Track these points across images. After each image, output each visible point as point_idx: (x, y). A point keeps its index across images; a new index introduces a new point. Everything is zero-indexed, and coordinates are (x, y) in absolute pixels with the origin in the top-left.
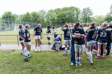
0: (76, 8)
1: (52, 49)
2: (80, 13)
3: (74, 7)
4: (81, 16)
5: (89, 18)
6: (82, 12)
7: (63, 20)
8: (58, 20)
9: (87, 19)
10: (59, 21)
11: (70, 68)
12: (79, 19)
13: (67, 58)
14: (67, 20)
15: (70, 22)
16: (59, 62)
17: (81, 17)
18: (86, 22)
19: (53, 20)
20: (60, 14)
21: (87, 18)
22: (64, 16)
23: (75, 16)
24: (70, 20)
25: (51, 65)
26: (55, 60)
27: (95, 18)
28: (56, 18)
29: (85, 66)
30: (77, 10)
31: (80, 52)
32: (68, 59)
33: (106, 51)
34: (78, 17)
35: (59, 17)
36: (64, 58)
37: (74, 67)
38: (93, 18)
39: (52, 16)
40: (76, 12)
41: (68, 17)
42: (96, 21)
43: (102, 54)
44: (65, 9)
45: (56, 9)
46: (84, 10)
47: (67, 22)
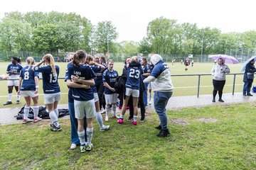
0: (82, 17)
1: (18, 119)
2: (93, 30)
3: (79, 16)
4: (93, 38)
5: (111, 43)
6: (96, 30)
7: (51, 42)
8: (37, 43)
9: (107, 47)
10: (40, 46)
11: (67, 158)
12: (90, 44)
13: (59, 135)
14: (61, 45)
15: (70, 50)
16: (38, 149)
17: (94, 41)
18: (105, 52)
19: (22, 41)
20: (42, 26)
21: (106, 44)
22: (54, 34)
23: (81, 36)
24: (70, 45)
25: (14, 163)
26: (26, 146)
27: (122, 45)
28: (31, 36)
29: (99, 146)
30: (85, 23)
31: (87, 117)
32: (62, 139)
33: (139, 110)
34: (87, 40)
35: (39, 34)
36: (52, 136)
37: (75, 155)
38: (119, 45)
39: (17, 31)
40: (82, 27)
41: (63, 36)
42: (124, 52)
43: (131, 117)
44: (57, 17)
45: (29, 14)
46: (101, 25)
47: (61, 48)
